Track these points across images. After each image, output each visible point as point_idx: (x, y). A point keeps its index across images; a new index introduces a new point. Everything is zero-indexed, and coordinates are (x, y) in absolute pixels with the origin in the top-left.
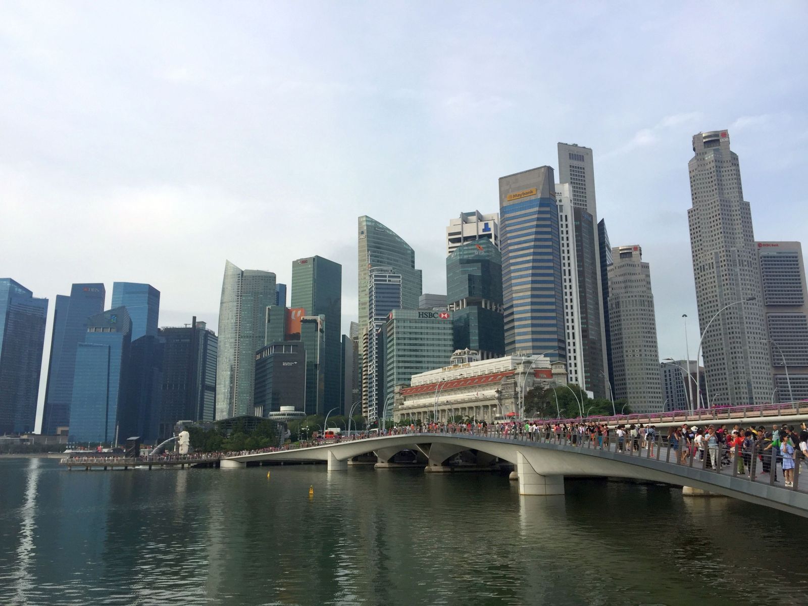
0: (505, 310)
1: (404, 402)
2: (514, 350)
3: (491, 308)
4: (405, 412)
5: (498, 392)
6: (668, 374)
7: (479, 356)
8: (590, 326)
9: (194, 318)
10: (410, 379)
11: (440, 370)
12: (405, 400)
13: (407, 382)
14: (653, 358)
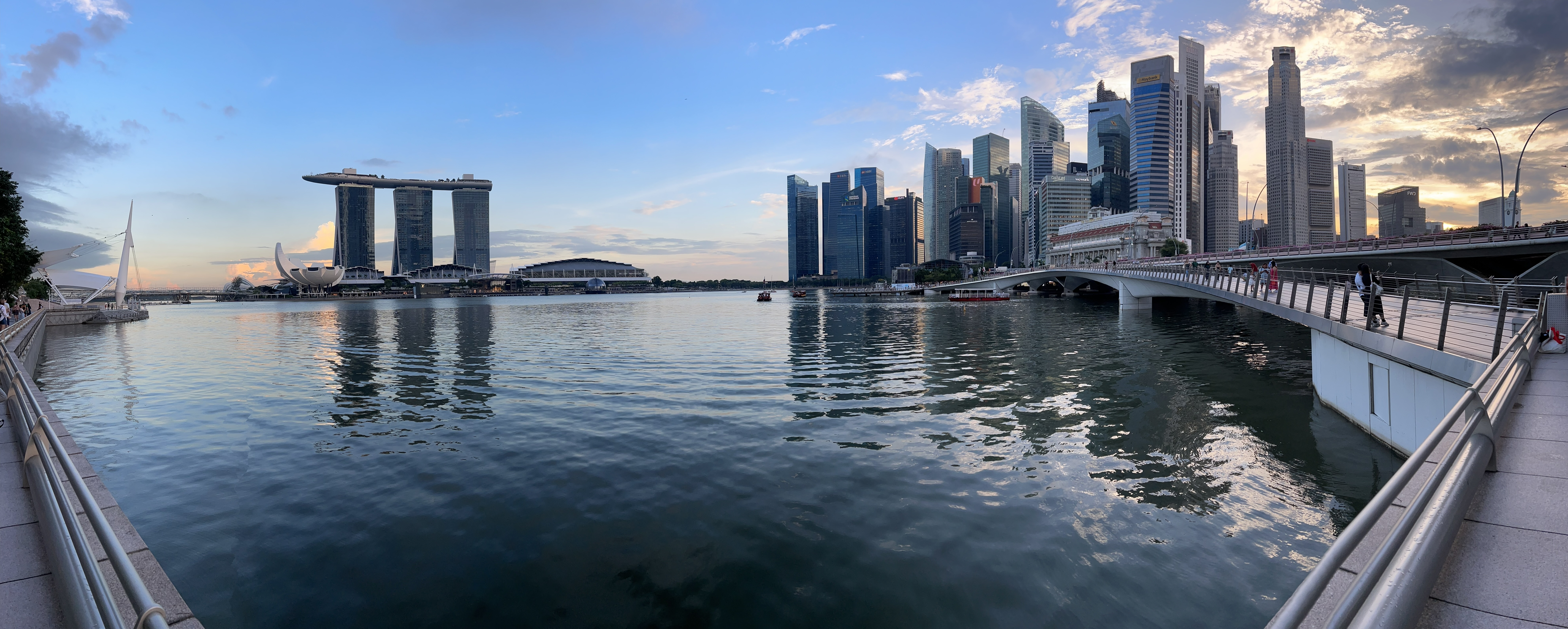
0: (1131, 175)
1: (1054, 248)
2: (1136, 207)
3: (1121, 175)
4: (1053, 254)
5: (1121, 239)
6: (1244, 228)
7: (1110, 212)
8: (1193, 191)
9: (907, 190)
10: (1058, 230)
11: (1080, 223)
12: (1054, 246)
13: (1055, 232)
14: (1235, 216)
